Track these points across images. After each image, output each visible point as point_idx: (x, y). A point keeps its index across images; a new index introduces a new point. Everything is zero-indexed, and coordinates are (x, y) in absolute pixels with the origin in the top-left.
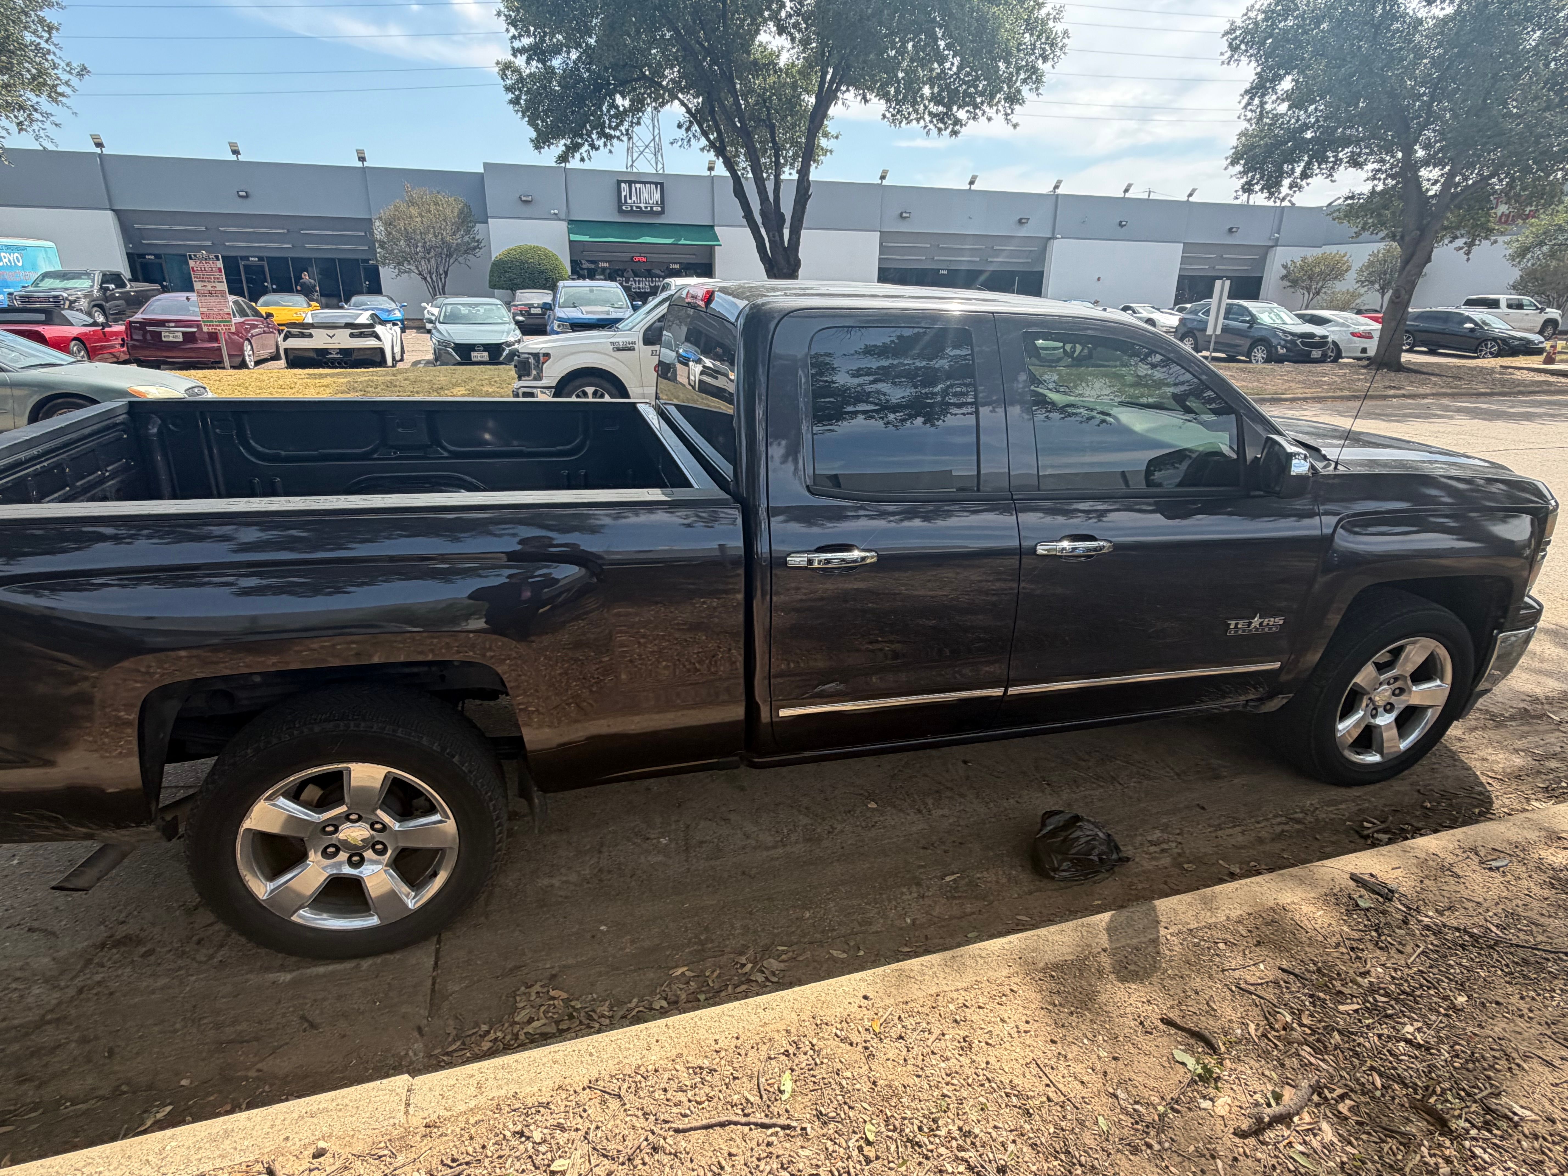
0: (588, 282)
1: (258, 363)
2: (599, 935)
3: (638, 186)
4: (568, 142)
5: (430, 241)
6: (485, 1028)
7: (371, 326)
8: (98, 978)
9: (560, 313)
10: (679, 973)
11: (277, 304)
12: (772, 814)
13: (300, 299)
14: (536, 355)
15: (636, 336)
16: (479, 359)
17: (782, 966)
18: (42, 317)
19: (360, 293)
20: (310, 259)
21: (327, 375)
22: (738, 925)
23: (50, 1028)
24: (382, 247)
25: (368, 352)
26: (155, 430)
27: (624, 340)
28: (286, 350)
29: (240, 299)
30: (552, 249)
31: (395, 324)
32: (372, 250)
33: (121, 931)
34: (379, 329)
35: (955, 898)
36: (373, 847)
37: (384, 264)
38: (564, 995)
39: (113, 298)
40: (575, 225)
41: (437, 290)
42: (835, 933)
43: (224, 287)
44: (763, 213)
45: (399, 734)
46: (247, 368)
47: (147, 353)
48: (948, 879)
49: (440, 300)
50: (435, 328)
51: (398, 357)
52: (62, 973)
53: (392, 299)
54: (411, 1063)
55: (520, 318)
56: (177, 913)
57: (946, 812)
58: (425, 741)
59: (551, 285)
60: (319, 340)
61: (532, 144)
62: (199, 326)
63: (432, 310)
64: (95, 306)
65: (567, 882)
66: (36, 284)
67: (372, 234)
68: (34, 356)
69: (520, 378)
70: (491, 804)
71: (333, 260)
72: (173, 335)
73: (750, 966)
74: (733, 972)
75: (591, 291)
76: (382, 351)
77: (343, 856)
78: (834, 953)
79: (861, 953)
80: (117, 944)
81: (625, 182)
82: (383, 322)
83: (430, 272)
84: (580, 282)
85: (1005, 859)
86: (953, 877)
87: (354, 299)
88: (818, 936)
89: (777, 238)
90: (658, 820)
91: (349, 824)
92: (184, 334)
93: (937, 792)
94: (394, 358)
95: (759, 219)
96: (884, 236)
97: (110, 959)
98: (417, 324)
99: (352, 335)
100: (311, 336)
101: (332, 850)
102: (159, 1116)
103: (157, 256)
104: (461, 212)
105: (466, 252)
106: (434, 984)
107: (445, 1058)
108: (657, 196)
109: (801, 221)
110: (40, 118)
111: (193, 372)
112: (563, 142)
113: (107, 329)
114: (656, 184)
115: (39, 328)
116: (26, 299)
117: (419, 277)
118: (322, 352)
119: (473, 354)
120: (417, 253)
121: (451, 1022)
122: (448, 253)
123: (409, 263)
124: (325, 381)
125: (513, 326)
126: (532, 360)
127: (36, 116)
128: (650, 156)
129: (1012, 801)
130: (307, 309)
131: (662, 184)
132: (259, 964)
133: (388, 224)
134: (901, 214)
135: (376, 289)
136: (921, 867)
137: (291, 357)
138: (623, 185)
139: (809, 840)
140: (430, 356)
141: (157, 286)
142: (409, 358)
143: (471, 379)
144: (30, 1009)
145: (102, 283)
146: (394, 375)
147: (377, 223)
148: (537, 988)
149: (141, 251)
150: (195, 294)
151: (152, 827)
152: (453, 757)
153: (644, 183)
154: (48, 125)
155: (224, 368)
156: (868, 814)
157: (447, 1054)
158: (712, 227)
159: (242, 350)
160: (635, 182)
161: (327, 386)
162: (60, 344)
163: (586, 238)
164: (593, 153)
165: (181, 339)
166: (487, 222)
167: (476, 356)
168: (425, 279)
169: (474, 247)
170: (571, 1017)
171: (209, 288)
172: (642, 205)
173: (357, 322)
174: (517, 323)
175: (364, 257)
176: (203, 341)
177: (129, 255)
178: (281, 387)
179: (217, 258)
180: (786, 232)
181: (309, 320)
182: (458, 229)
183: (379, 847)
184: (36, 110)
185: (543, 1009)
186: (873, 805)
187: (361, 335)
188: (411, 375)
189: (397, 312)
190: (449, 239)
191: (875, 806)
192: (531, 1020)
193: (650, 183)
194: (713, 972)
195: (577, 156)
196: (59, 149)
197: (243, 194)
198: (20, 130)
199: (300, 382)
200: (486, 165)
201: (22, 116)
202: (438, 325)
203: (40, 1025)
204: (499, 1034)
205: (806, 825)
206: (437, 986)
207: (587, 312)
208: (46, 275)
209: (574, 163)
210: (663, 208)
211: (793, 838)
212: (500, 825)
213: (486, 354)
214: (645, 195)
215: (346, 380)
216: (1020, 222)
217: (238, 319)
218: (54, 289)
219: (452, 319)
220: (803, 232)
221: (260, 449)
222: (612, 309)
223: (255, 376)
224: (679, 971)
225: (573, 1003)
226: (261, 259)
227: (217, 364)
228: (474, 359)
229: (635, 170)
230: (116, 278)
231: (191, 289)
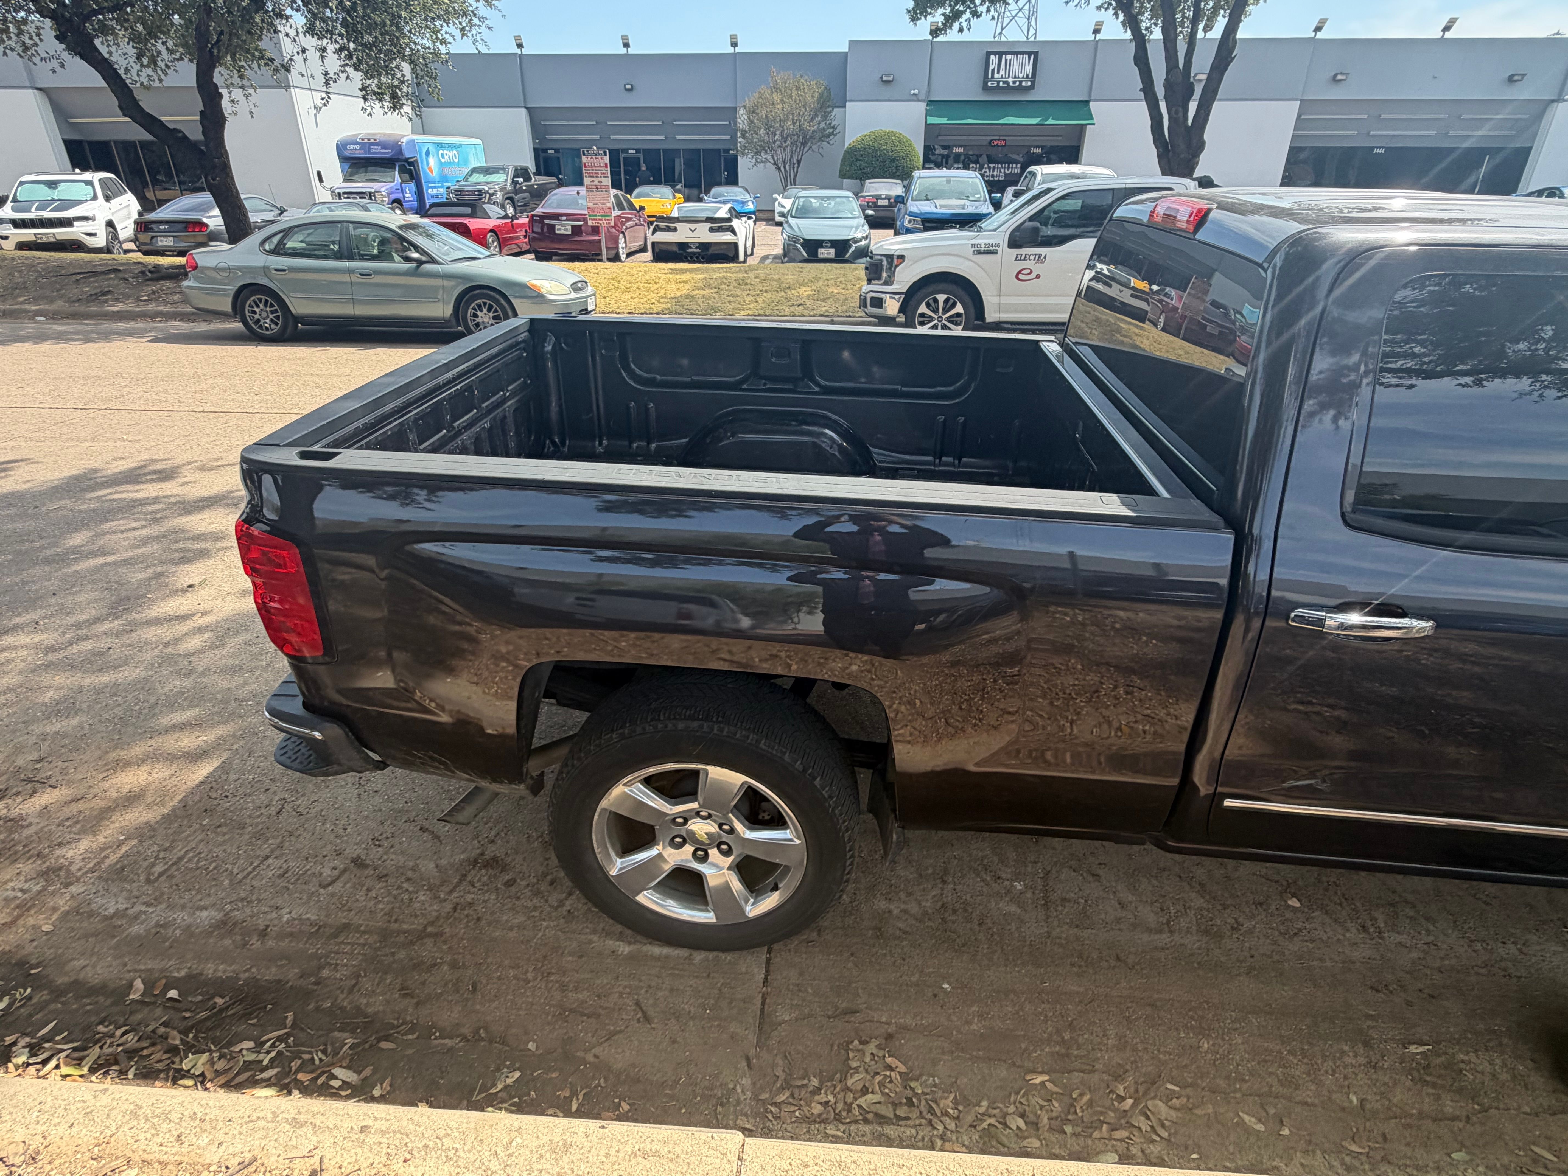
0: (944, 172)
1: (629, 255)
2: (941, 995)
3: (1009, 57)
4: (948, 11)
5: (788, 129)
6: (815, 1082)
7: (729, 220)
8: (469, 898)
9: (914, 207)
10: (1037, 1081)
11: (648, 196)
12: (1155, 882)
13: (667, 190)
14: (890, 257)
15: (1001, 238)
16: (826, 256)
17: (1174, 1114)
18: (468, 210)
19: (719, 184)
20: (678, 150)
21: (687, 270)
22: (1112, 1032)
23: (429, 942)
24: (743, 136)
25: (723, 247)
26: (550, 348)
27: (987, 241)
28: (653, 243)
29: (619, 193)
30: (906, 134)
31: (750, 218)
32: (734, 138)
33: (491, 851)
34: (735, 223)
35: (1426, 1083)
36: (718, 846)
37: (743, 154)
38: (902, 1068)
39: (521, 191)
40: (935, 106)
41: (789, 181)
42: (1245, 1086)
43: (608, 182)
44: (1168, 85)
45: (762, 745)
46: (620, 261)
47: (543, 244)
48: (1413, 1049)
49: (793, 191)
50: (787, 222)
51: (749, 252)
52: (443, 883)
53: (747, 190)
54: (738, 1102)
55: (870, 212)
56: (536, 844)
57: (1403, 938)
58: (787, 757)
59: (904, 174)
60: (683, 234)
61: (907, 16)
62: (585, 220)
63: (785, 203)
64: (507, 198)
65: (905, 911)
66: (466, 179)
67: (736, 123)
68: (460, 249)
69: (869, 281)
70: (847, 835)
71: (699, 150)
72: (564, 228)
73: (1130, 1102)
74: (1108, 1103)
75: (948, 182)
76: (735, 245)
77: (689, 849)
78: (1247, 1118)
79: (1286, 1132)
80: (487, 865)
81: (995, 53)
82: (739, 215)
83: (784, 162)
84: (936, 172)
85: (1505, 1041)
86: (1421, 1049)
87: (715, 190)
88: (1221, 1083)
89: (1181, 114)
90: (1012, 855)
91: (698, 819)
92: (573, 227)
93: (1392, 905)
94: (745, 252)
95: (1160, 92)
96: (1306, 105)
97: (479, 880)
98: (765, 216)
99: (711, 230)
100: (675, 230)
101: (678, 840)
102: (509, 1081)
103: (557, 151)
104: (821, 95)
105: (821, 140)
106: (763, 1004)
107: (773, 1109)
108: (1029, 69)
109: (1215, 92)
110: (478, 23)
111: (577, 264)
112: (941, 11)
113: (515, 222)
114: (1029, 54)
115: (466, 221)
116: (459, 192)
117: (774, 167)
118: (683, 246)
119: (821, 251)
120: (774, 142)
121: (779, 1061)
122: (805, 140)
123: (766, 153)
124: (685, 277)
125: (862, 221)
126: (885, 263)
127: (476, 21)
128: (1023, 22)
129: (1513, 949)
130: (673, 201)
131: (1036, 54)
132: (601, 925)
133: (752, 112)
134: (1336, 75)
135: (733, 180)
136: (1369, 1017)
137: (657, 250)
138: (992, 57)
139: (1206, 932)
140: (779, 251)
141: (554, 180)
142: (759, 252)
143: (817, 279)
144: (416, 916)
145: (514, 177)
146: (746, 272)
147: (742, 111)
148: (872, 1047)
149: (545, 147)
150: (584, 188)
151: (522, 786)
152: (815, 779)
153: (1016, 53)
154: (483, 29)
155: (601, 260)
156: (1288, 915)
157: (775, 1104)
158: (1087, 102)
159: (617, 243)
160: (1006, 53)
161: (686, 282)
162: (479, 238)
163: (944, 121)
164: (974, 22)
165: (570, 232)
166: (844, 107)
167: (823, 253)
168: (779, 169)
169: (828, 133)
170: (910, 1103)
171: (596, 183)
172: (1010, 80)
173: (717, 216)
174: (867, 217)
175: (726, 147)
176: (587, 234)
177: (536, 150)
178: (647, 282)
179: (605, 153)
180: (1193, 106)
181: (675, 214)
182: (816, 115)
183: (724, 847)
184: (475, 15)
185: (878, 1078)
186: (1294, 903)
187: (719, 229)
188: (761, 273)
189: (750, 203)
190: (806, 126)
191: (1298, 905)
192: (865, 1091)
193: (1023, 53)
194: (1081, 1095)
195: (956, 26)
196: (491, 52)
197: (628, 87)
198: (463, 35)
199: (663, 276)
200: (851, 43)
201: (464, 21)
202: (790, 219)
203: (422, 935)
204: (830, 1097)
205: (1201, 909)
206: (766, 1007)
207: (941, 206)
208: (475, 170)
209: (952, 35)
210: (1033, 83)
211: (1183, 923)
212: (852, 856)
213: (832, 251)
214: (1016, 67)
215: (702, 276)
216: (1511, 79)
217: (616, 213)
218: (478, 184)
219: (803, 212)
220: (1216, 105)
221: (638, 372)
222: (968, 203)
223: (626, 269)
224: (1039, 1079)
225: (913, 1084)
226: (638, 151)
227: (595, 257)
228: (820, 256)
229: (1003, 39)
230: (523, 172)
231: (580, 183)
